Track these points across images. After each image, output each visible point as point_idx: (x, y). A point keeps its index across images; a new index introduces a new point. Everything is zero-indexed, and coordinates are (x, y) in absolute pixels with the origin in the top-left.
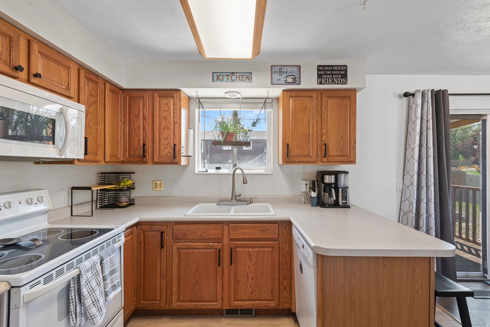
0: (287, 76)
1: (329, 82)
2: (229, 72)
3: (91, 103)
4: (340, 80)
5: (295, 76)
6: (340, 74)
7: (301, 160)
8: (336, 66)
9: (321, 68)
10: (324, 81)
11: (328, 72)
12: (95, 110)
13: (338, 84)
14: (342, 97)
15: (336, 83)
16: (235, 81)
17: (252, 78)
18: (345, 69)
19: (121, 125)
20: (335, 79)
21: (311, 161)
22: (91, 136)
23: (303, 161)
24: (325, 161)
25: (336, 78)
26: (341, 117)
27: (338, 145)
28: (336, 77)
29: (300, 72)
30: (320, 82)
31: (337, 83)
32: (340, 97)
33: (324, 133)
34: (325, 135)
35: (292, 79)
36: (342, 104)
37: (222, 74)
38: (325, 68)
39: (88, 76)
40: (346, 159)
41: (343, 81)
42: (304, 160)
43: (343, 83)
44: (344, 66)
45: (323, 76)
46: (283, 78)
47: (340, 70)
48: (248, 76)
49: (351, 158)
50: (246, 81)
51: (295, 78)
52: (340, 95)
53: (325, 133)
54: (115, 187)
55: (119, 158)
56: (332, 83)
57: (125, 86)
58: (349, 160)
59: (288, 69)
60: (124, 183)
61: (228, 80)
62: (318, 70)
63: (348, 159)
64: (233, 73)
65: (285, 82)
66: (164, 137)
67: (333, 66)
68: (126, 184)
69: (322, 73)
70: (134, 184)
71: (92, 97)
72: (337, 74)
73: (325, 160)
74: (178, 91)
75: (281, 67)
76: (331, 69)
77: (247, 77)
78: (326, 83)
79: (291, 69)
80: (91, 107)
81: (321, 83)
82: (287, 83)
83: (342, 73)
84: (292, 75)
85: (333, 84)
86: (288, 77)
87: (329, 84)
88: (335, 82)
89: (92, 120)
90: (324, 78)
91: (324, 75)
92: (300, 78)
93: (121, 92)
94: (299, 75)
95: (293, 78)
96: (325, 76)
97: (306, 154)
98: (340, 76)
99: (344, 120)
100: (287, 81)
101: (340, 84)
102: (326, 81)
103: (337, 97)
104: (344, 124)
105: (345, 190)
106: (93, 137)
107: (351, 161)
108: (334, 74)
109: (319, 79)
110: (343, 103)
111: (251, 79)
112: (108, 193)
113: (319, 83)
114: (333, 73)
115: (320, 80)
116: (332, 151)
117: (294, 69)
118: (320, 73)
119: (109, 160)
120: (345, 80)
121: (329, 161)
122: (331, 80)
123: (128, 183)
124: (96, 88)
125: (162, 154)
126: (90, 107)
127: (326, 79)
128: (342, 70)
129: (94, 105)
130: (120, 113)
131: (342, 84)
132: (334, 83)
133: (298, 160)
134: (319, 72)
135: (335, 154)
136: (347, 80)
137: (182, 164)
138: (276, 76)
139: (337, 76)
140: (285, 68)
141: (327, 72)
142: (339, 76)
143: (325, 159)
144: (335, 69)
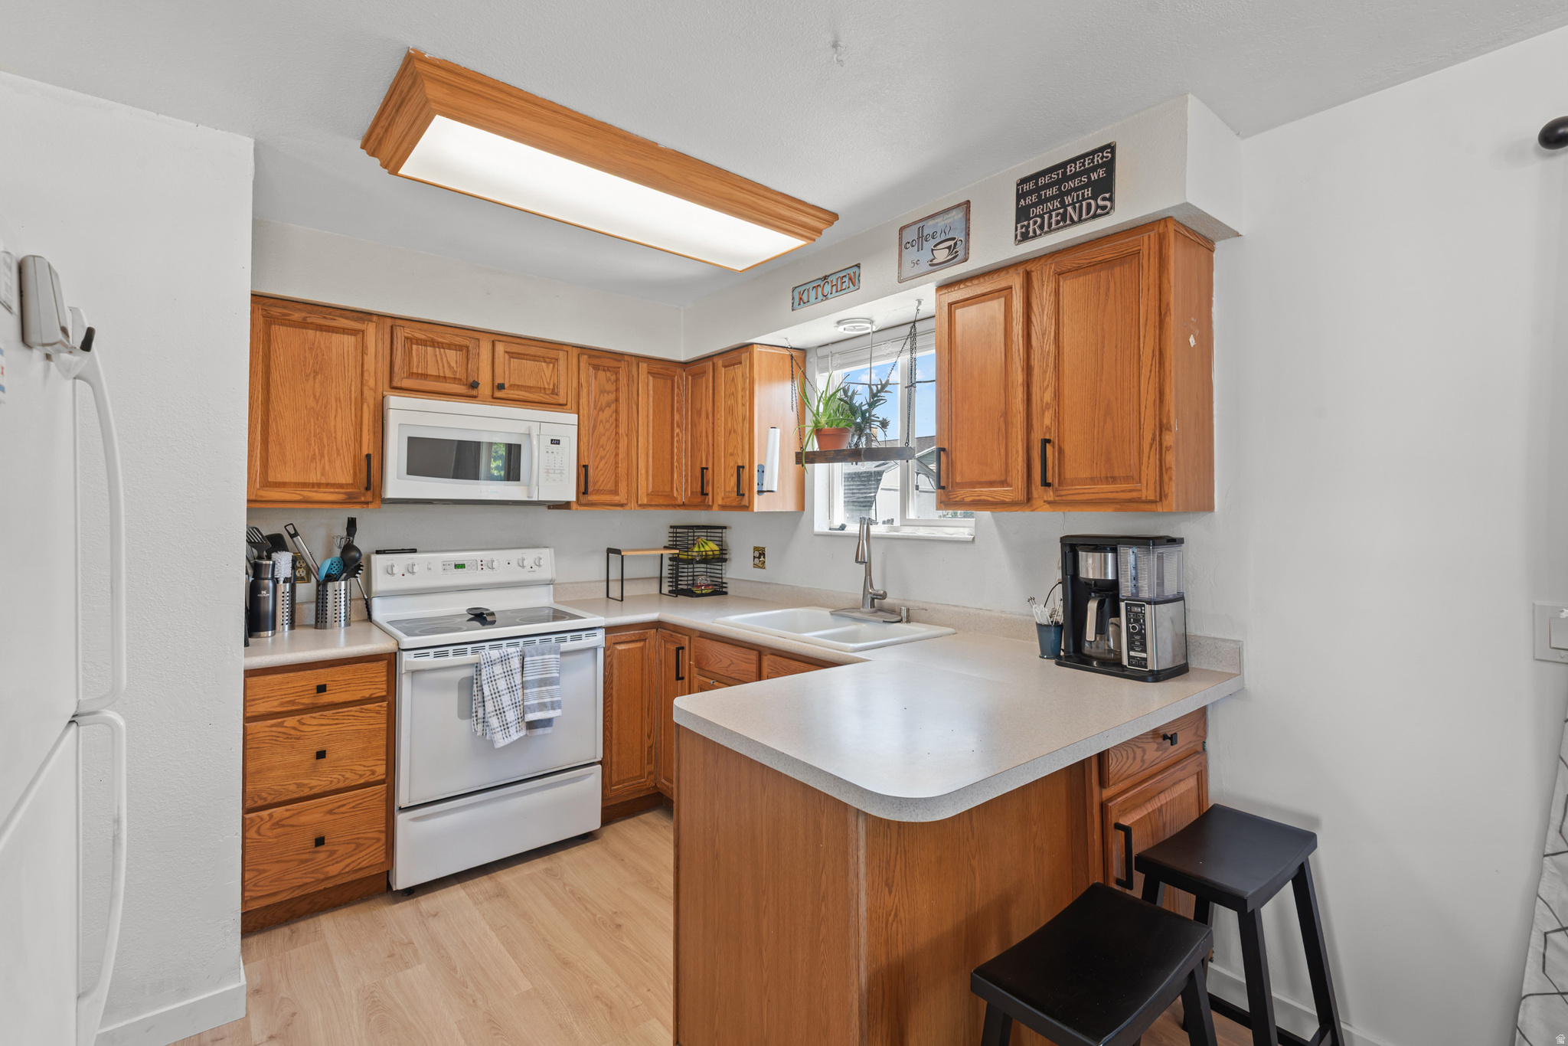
0: (934, 247)
1: (1050, 225)
2: (818, 277)
3: (604, 404)
4: (1089, 206)
5: (953, 239)
6: (1090, 184)
7: (978, 498)
8: (1073, 161)
9: (1026, 187)
10: (1035, 226)
11: (1049, 193)
12: (611, 416)
13: (1080, 221)
14: (1108, 264)
15: (1073, 222)
16: (829, 296)
17: (861, 278)
18: (1107, 157)
19: (680, 434)
20: (1070, 209)
21: (1007, 500)
22: (603, 462)
23: (985, 501)
24: (1052, 499)
25: (1073, 204)
26: (1103, 337)
27: (1096, 440)
28: (1075, 200)
29: (969, 220)
30: (1022, 233)
31: (1076, 218)
32: (1101, 262)
33: (1047, 403)
34: (1051, 411)
35: (947, 250)
36: (1108, 289)
37: (807, 287)
38: (1041, 181)
39: (596, 362)
40: (1122, 491)
41: (1098, 207)
42: (989, 499)
43: (1099, 211)
44: (1102, 149)
45: (1033, 211)
46: (925, 256)
47: (1092, 167)
48: (852, 274)
49: (1144, 489)
50: (850, 290)
51: (955, 244)
52: (1100, 259)
53: (1049, 402)
54: (678, 554)
55: (676, 499)
56: (1061, 224)
57: (682, 357)
58: (1135, 495)
59: (937, 223)
60: (699, 547)
61: (816, 298)
62: (1020, 196)
63: (1131, 491)
64: (825, 278)
65: (930, 265)
66: (729, 451)
67: (1063, 165)
68: (702, 549)
69: (1031, 200)
70: (724, 552)
71: (606, 394)
72: (1076, 189)
73: (1050, 497)
74: (748, 347)
75: (921, 224)
76: (1058, 176)
77: (850, 279)
78: (1044, 230)
79: (946, 222)
80: (603, 412)
81: (1025, 237)
82: (935, 266)
83: (1094, 176)
84: (948, 237)
85: (1062, 227)
86: (939, 247)
87: (1050, 231)
88: (1072, 219)
89: (604, 435)
90: (1036, 216)
91: (1035, 205)
92: (967, 241)
93: (679, 370)
94: (964, 233)
95: (949, 248)
96: (1038, 210)
97: (993, 478)
98: (1088, 192)
99: (1116, 347)
100: (935, 262)
101: (1086, 220)
102: (1041, 227)
103: (1092, 268)
104: (1116, 360)
105: (1141, 613)
106: (606, 463)
107: (1144, 498)
108: (1069, 193)
109: (1019, 225)
110: (1112, 285)
111: (859, 281)
112: (686, 566)
113: (1019, 238)
114: (1065, 188)
115: (1022, 227)
116: (1078, 463)
117: (954, 216)
118: (1025, 203)
119: (645, 502)
120: (1104, 199)
121: (1064, 498)
122: (1057, 215)
123: (707, 548)
124: (613, 378)
125: (727, 490)
126: (601, 413)
127: (1042, 216)
128: (1094, 169)
129: (610, 407)
130: (677, 411)
131: (1095, 216)
132: (1068, 222)
133: (970, 499)
134: (1022, 202)
135: (1085, 474)
136: (1111, 199)
137: (755, 511)
138: (911, 254)
139: (1078, 196)
140: (931, 222)
141: (1045, 193)
142: (1083, 194)
143: (1052, 493)
144: (1074, 170)
